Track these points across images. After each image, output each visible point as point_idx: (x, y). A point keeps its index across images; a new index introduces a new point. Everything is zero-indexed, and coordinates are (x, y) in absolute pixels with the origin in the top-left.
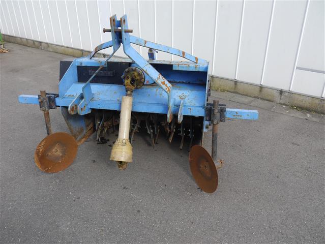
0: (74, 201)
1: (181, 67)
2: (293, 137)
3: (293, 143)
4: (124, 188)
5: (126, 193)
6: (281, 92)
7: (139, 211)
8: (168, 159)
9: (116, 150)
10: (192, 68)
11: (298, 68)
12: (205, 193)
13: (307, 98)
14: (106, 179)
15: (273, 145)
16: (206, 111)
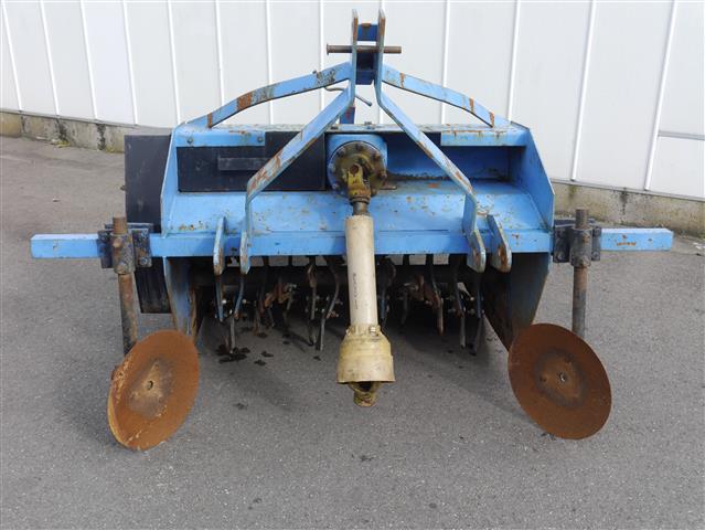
0: (250, 508)
1: (462, 137)
2: (691, 296)
3: (698, 311)
4: (363, 458)
5: (376, 470)
6: (624, 195)
7: (433, 506)
8: (430, 376)
9: (358, 354)
10: (488, 139)
11: (662, 134)
12: (563, 441)
13: (689, 205)
14: (302, 445)
15: (657, 319)
16: (554, 239)
